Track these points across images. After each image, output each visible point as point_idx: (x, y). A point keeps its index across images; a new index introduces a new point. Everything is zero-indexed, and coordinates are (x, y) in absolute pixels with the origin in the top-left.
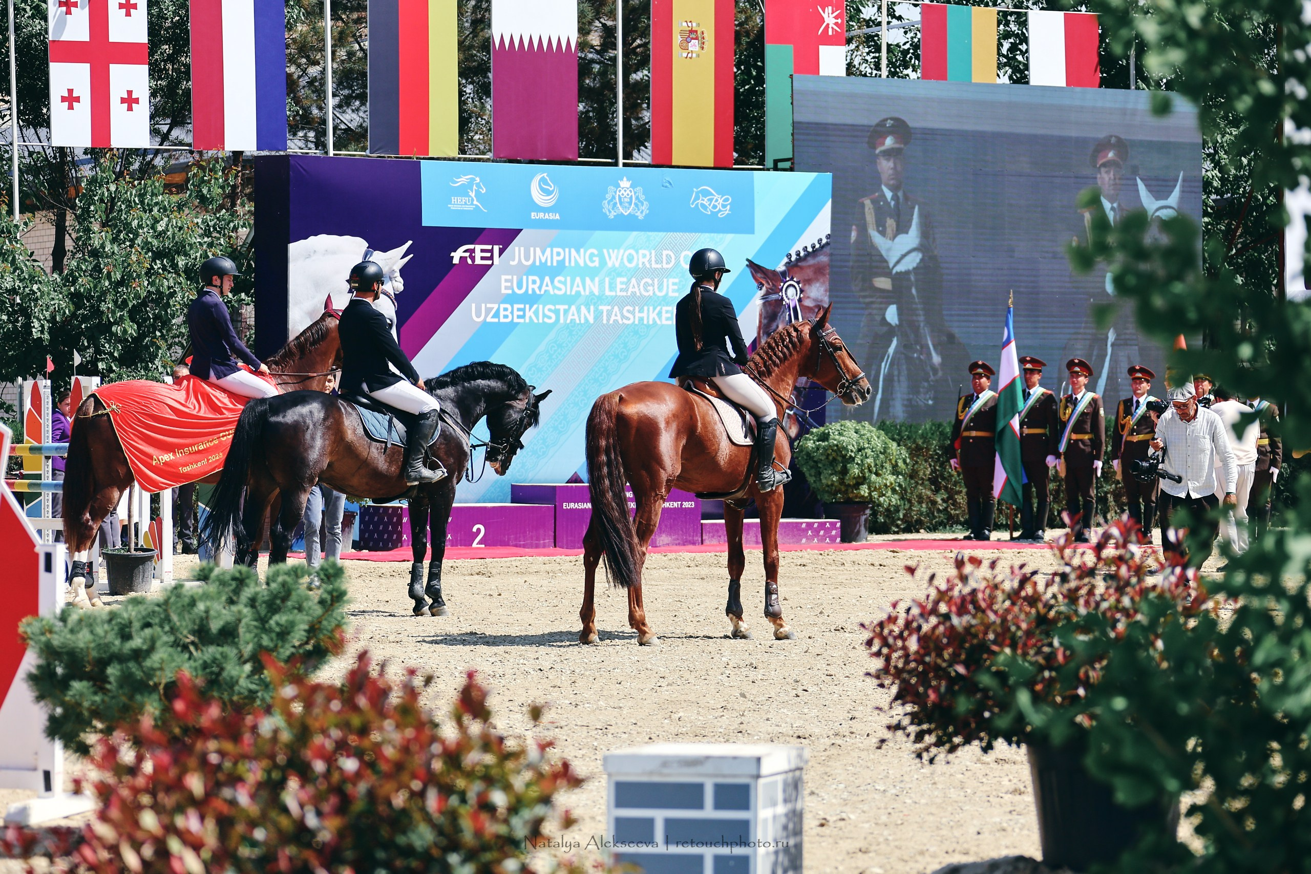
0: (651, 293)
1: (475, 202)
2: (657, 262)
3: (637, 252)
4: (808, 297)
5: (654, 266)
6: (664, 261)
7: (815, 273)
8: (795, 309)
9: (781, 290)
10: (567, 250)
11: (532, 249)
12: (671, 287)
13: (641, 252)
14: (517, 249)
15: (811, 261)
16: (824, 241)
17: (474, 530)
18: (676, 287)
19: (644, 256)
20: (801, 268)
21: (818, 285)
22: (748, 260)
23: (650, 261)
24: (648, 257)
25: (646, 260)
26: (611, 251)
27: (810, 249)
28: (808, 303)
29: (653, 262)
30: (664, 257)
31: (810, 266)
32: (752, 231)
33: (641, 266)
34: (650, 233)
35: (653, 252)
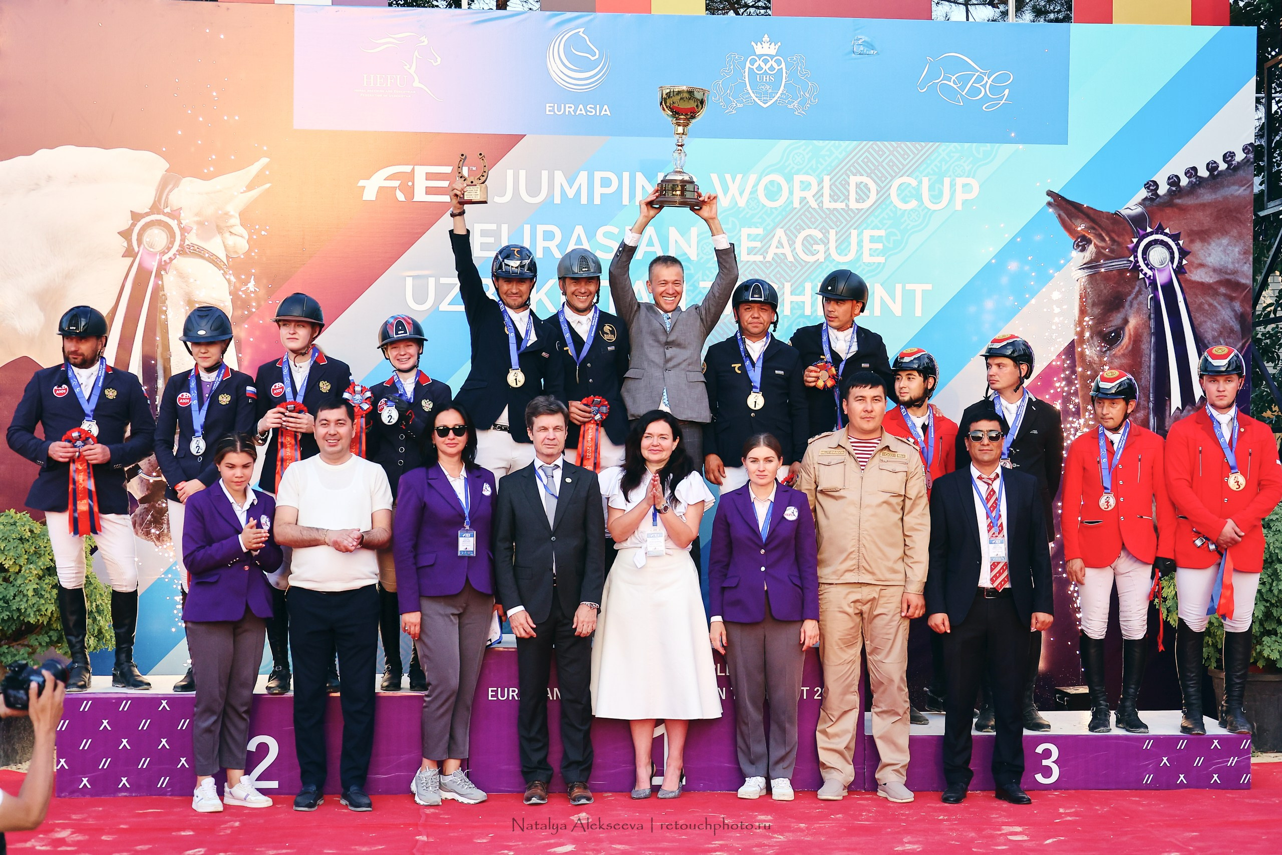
0: (821, 257)
1: (417, 84)
2: (834, 198)
3: (789, 179)
4: (1202, 265)
5: (828, 204)
6: (853, 196)
7: (1218, 218)
8: (1168, 288)
9: (1134, 250)
10: (626, 176)
11: (545, 174)
12: (867, 245)
13: (797, 179)
14: (510, 173)
15: (1207, 196)
16: (1240, 156)
17: (252, 746)
18: (879, 246)
19: (806, 186)
20: (1183, 209)
21: (1225, 241)
22: (1050, 193)
23: (818, 195)
24: (815, 188)
25: (809, 195)
26: (728, 177)
27: (1203, 173)
28: (1197, 276)
29: (826, 198)
30: (852, 188)
31: (1203, 206)
32: (1061, 138)
33: (796, 204)
34: (820, 143)
35: (827, 179)
